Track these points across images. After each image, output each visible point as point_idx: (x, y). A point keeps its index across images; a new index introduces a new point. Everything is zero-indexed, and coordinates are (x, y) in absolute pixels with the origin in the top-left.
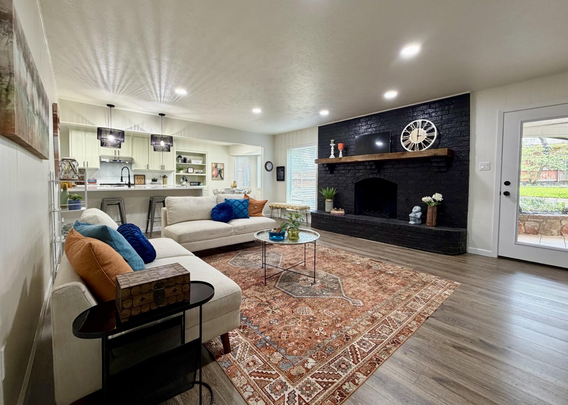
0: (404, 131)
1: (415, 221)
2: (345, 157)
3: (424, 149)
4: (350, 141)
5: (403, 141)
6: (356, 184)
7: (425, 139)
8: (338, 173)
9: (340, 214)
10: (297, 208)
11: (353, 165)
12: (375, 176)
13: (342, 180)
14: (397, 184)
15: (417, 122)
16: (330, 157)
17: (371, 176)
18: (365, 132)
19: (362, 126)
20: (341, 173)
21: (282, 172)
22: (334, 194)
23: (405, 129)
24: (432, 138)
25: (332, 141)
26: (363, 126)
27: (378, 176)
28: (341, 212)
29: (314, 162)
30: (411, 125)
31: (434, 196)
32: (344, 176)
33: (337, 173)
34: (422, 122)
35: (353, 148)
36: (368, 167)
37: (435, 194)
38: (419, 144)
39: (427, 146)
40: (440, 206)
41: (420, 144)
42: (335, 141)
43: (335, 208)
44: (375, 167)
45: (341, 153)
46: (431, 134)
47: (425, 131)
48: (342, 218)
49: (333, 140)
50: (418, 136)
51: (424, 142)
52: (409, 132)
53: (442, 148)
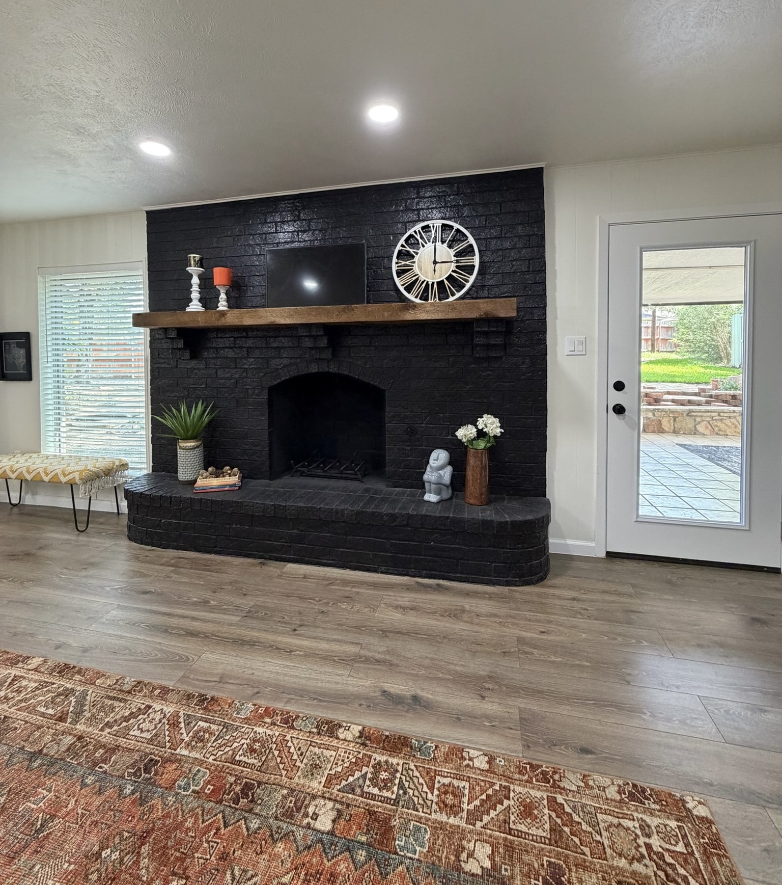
0: (398, 247)
1: (438, 493)
2: (236, 311)
3: (451, 299)
4: (249, 263)
5: (399, 273)
6: (272, 390)
7: (453, 271)
8: (217, 358)
9: (225, 486)
10: (71, 476)
11: (260, 334)
12: (324, 368)
13: (230, 379)
14: (384, 391)
15: (431, 225)
16: (188, 309)
17: (314, 369)
18: (293, 242)
19: (283, 222)
20: (227, 358)
21: (22, 352)
22: (204, 425)
23: (402, 241)
24: (469, 269)
25: (194, 257)
26: (288, 222)
27: (333, 369)
28: (231, 479)
29: (131, 320)
30: (415, 232)
31: (481, 423)
32: (236, 368)
33: (213, 358)
34: (443, 225)
35: (258, 284)
36: (308, 343)
37: (482, 417)
38: (438, 283)
39: (459, 291)
40: (496, 448)
41: (441, 284)
42: (201, 260)
43: (210, 469)
44: (326, 341)
45: (223, 296)
46: (465, 261)
47: (452, 252)
48: (231, 504)
49: (198, 257)
50: (435, 262)
51: (450, 278)
52: (411, 251)
53: (488, 297)
